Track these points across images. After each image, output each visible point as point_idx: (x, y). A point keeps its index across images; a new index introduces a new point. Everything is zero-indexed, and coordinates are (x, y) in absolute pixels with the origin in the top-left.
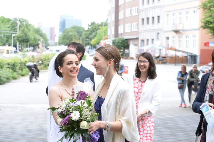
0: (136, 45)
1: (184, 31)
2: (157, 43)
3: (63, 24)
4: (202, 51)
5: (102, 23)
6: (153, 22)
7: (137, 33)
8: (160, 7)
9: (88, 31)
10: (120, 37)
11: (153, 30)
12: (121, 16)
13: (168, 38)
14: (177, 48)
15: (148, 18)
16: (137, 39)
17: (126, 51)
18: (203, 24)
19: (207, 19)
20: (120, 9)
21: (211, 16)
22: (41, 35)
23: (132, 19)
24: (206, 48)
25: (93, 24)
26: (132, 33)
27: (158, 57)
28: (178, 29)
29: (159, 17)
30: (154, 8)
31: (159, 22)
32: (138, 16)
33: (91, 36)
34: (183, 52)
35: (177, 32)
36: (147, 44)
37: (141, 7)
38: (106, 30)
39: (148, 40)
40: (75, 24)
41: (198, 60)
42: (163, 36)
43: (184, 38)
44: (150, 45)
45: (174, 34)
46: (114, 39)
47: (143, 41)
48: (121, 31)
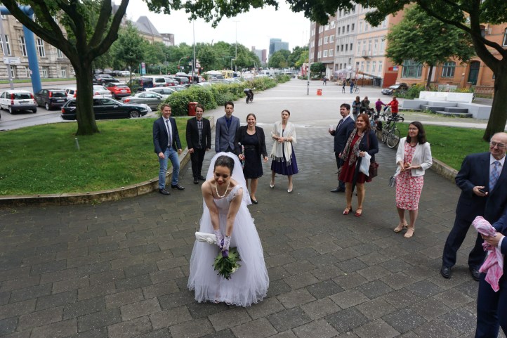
0: (331, 69)
1: (372, 57)
2: (349, 67)
3: (272, 47)
4: (386, 75)
5: (305, 47)
6: (347, 49)
7: (333, 58)
8: (353, 35)
9: (293, 54)
10: (319, 62)
11: (346, 56)
12: (320, 44)
13: (358, 63)
14: (365, 72)
15: (342, 46)
16: (333, 63)
17: (323, 73)
18: (387, 53)
19: (391, 49)
20: (320, 37)
21: (394, 46)
22: (255, 58)
23: (329, 46)
24: (390, 72)
25: (297, 48)
26: (328, 58)
27: (348, 80)
28: (367, 55)
29: (352, 44)
30: (348, 36)
31: (351, 49)
32: (334, 43)
33: (295, 59)
34: (370, 76)
35: (366, 58)
36: (341, 68)
37: (337, 36)
38: (308, 54)
39: (341, 65)
40: (283, 48)
41: (382, 83)
42: (354, 61)
43: (371, 64)
44: (343, 69)
45: (363, 60)
46: (313, 63)
47: (337, 65)
48: (319, 56)
